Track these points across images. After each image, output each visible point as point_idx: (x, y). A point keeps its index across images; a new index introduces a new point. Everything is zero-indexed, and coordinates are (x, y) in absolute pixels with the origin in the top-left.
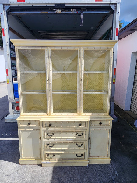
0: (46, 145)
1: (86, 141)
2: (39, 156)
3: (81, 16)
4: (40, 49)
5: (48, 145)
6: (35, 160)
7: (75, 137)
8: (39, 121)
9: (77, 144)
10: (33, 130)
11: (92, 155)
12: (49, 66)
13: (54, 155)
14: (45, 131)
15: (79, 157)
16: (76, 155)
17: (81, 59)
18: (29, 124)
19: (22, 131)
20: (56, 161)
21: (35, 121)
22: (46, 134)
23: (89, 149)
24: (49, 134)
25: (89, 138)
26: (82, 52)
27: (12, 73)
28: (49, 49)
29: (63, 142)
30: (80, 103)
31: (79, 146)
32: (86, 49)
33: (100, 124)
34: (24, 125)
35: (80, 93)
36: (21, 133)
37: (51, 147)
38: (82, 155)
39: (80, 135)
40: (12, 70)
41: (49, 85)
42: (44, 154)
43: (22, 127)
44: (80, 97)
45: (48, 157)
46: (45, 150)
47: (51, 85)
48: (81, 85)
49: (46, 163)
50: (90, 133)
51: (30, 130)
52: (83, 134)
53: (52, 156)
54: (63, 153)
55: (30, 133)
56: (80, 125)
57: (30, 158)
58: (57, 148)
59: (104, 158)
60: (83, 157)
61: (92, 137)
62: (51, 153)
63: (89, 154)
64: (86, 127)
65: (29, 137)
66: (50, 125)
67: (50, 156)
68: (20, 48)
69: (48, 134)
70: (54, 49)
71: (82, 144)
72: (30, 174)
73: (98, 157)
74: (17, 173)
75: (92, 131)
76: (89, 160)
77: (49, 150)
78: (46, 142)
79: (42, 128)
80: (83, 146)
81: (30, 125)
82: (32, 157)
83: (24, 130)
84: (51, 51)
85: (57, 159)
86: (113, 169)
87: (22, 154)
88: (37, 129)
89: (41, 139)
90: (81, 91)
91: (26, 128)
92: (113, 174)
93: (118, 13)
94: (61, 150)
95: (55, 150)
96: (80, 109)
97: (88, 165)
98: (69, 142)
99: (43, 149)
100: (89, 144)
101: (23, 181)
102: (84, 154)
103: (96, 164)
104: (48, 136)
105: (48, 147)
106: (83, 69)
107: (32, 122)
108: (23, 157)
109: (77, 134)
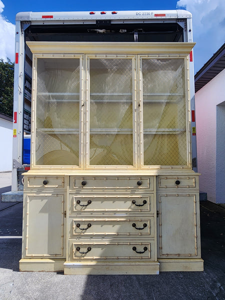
0: (74, 226)
1: (152, 218)
2: (59, 252)
3: (135, 35)
4: (72, 57)
5: (78, 226)
6: (51, 261)
7: (130, 210)
8: (63, 177)
9: (134, 225)
10: (51, 195)
11: (164, 251)
12: (85, 82)
13: (89, 249)
14: (74, 196)
15: (140, 253)
16: (134, 249)
17: (138, 73)
18: (45, 183)
19: (31, 198)
20: (93, 263)
21: (57, 177)
22: (75, 203)
23: (159, 237)
24: (82, 203)
25: (158, 214)
26: (139, 63)
27: (24, 124)
28: (87, 57)
29: (107, 220)
30: (139, 146)
31: (140, 229)
32: (146, 57)
33: (178, 183)
34: (35, 186)
35: (137, 127)
36: (28, 201)
37: (83, 229)
38: (146, 249)
39: (140, 206)
40: (24, 119)
41: (85, 113)
42: (70, 245)
43: (32, 189)
44: (139, 135)
45: (78, 254)
46: (73, 236)
47: (88, 114)
48: (138, 114)
49: (74, 266)
50: (158, 202)
51: (46, 195)
52: (145, 202)
53: (85, 250)
54: (107, 243)
55: (45, 201)
56: (139, 184)
57: (42, 258)
58: (95, 234)
59: (190, 257)
60: (147, 254)
61: (163, 211)
62: (84, 243)
63: (160, 248)
64: (151, 189)
65: (43, 210)
66: (84, 184)
67: (82, 250)
68: (41, 56)
69: (78, 202)
70: (94, 58)
71: (145, 225)
72: (39, 286)
73: (179, 256)
74: (11, 285)
75: (163, 199)
76: (159, 262)
77: (79, 237)
78: (74, 220)
79: (69, 191)
80: (147, 230)
81: (46, 186)
82: (45, 255)
83: (35, 195)
84: (89, 60)
85: (95, 258)
86: (212, 279)
87: (27, 248)
88: (60, 194)
89: (65, 214)
90: (139, 125)
91: (40, 190)
92: (213, 287)
93: (190, 31)
94: (103, 236)
95: (92, 236)
96: (139, 157)
97: (157, 273)
98: (119, 220)
99: (68, 235)
100: (159, 225)
101: (23, 296)
102: (149, 247)
103: (175, 272)
104: (79, 207)
105: (78, 230)
106: (141, 89)
107: (50, 180)
108: (27, 255)
109: (134, 203)
